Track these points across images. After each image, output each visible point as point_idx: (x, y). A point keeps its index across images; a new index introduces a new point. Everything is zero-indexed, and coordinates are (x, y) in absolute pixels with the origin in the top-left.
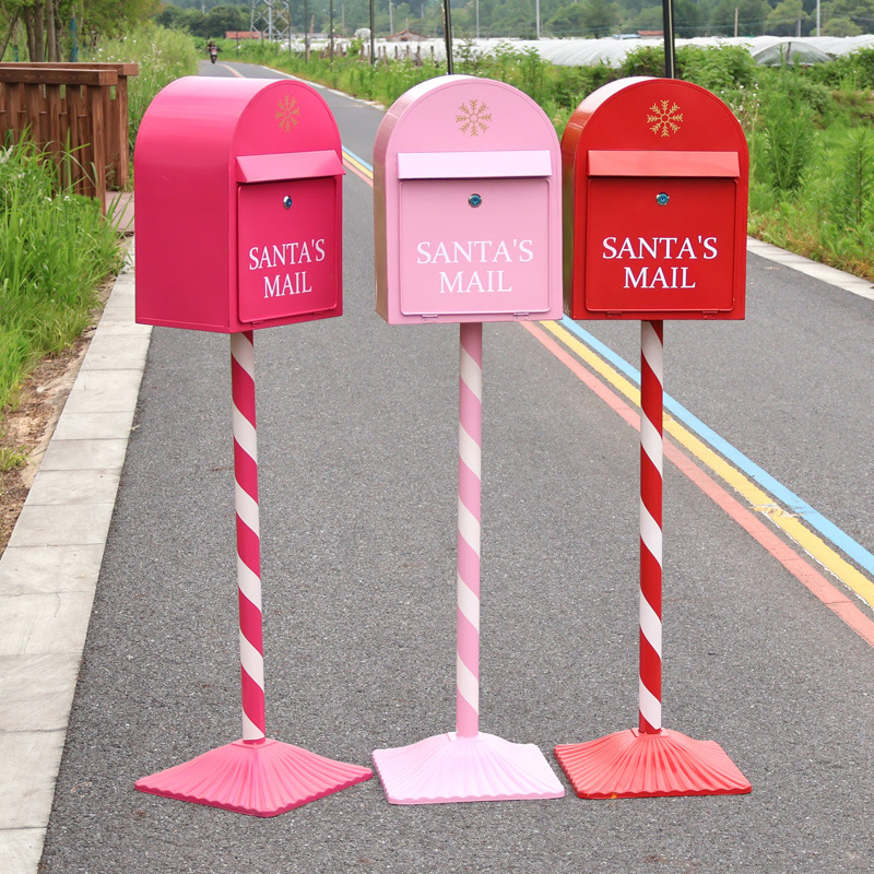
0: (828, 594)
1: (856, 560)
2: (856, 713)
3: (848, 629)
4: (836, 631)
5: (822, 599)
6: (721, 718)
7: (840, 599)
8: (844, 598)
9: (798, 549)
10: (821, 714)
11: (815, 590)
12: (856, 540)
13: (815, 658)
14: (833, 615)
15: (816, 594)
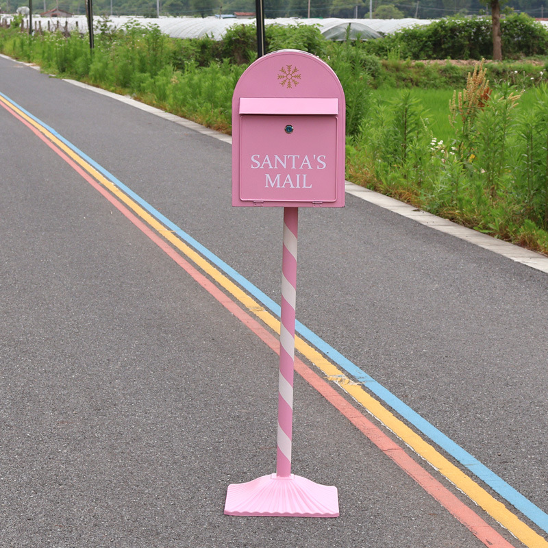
0: (385, 443)
1: (406, 417)
2: (407, 534)
3: (399, 469)
4: (391, 471)
5: (380, 447)
6: (305, 538)
7: (393, 447)
8: (396, 446)
9: (361, 409)
10: (381, 534)
11: (374, 440)
12: (405, 402)
13: (375, 492)
14: (389, 459)
15: (375, 442)
